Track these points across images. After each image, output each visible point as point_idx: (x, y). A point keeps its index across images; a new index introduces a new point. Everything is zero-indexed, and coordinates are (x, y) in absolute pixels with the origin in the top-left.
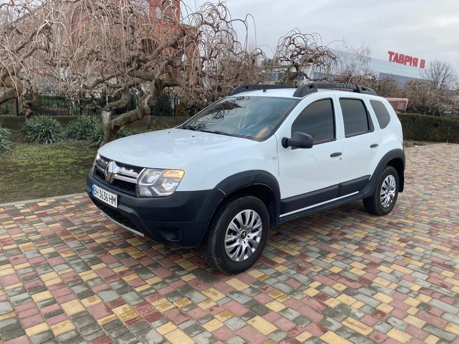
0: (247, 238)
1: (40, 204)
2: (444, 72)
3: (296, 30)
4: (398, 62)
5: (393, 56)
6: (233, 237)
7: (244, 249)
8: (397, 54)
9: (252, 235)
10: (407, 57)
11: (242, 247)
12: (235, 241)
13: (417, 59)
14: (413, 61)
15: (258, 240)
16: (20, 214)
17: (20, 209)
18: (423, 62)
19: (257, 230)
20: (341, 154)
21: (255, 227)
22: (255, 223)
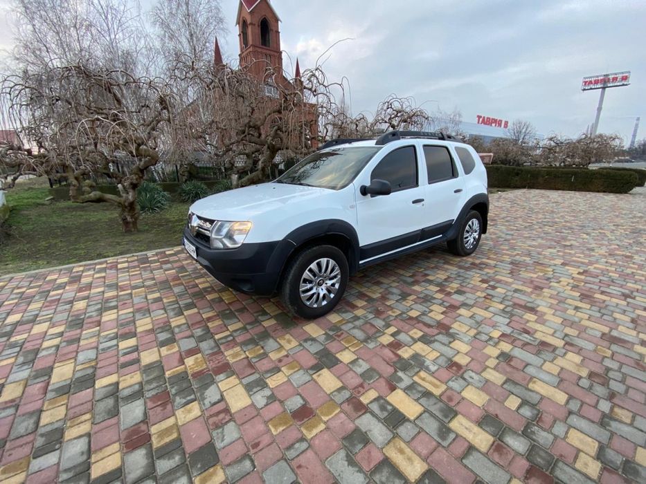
0: (324, 285)
1: (167, 253)
2: (524, 130)
3: (393, 95)
4: (485, 124)
5: (481, 119)
6: (309, 286)
7: (321, 295)
8: (484, 117)
9: (329, 283)
10: (493, 119)
11: (319, 294)
12: (311, 289)
13: (501, 121)
14: (498, 122)
15: (337, 286)
16: (148, 262)
17: (150, 257)
18: (506, 123)
19: (335, 277)
20: (423, 200)
21: (333, 274)
22: (332, 271)
